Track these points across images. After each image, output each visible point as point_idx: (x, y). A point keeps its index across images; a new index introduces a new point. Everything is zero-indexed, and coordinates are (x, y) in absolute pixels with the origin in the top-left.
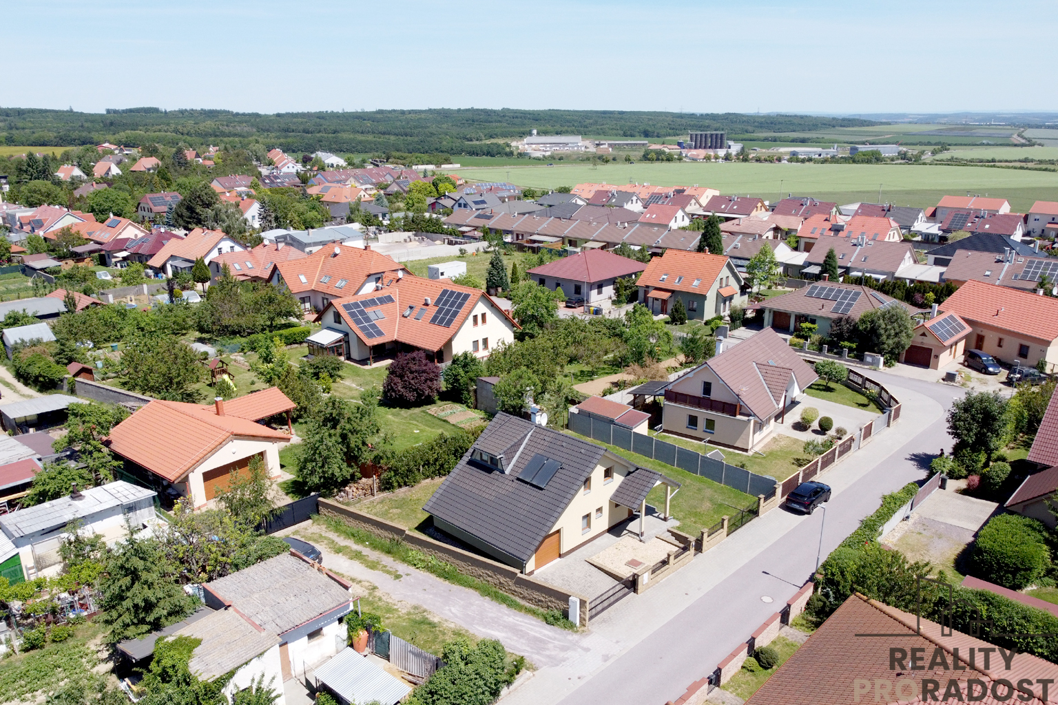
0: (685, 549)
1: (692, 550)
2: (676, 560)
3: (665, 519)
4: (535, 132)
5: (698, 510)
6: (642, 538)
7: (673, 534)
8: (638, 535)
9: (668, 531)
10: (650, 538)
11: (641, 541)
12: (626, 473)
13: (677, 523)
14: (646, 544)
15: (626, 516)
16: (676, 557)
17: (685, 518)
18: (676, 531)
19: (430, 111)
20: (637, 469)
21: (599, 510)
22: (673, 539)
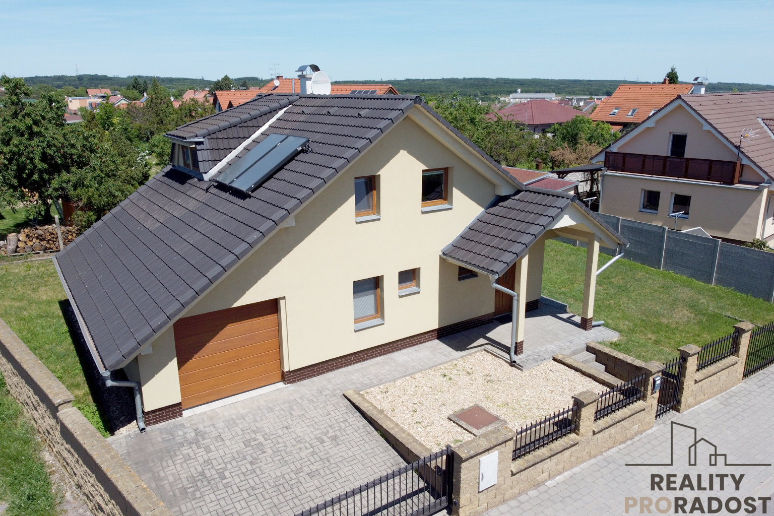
0: (632, 394)
1: (653, 400)
2: (603, 422)
3: (585, 324)
4: (519, 90)
5: (664, 321)
6: (515, 358)
7: (601, 357)
8: (507, 350)
9: (589, 349)
10: (538, 360)
11: (513, 364)
12: (491, 199)
13: (614, 336)
14: (526, 373)
15: (488, 308)
16: (600, 414)
17: (632, 331)
18: (607, 350)
19: (443, 80)
20: (518, 192)
21: (409, 276)
22: (599, 370)
